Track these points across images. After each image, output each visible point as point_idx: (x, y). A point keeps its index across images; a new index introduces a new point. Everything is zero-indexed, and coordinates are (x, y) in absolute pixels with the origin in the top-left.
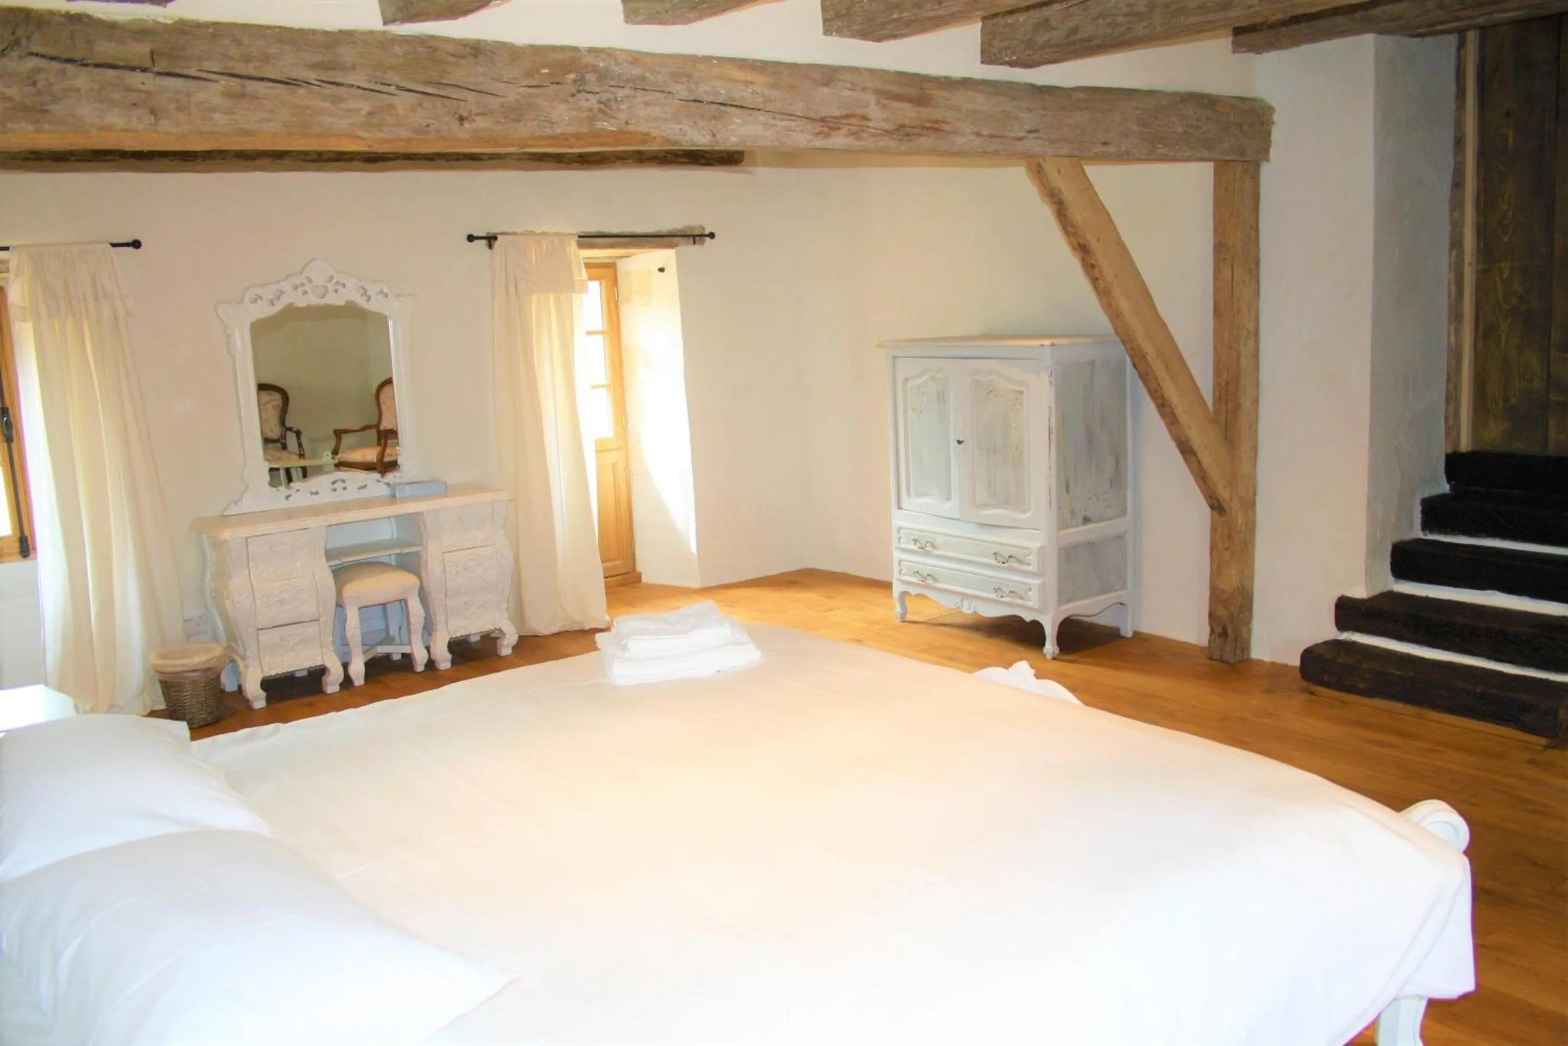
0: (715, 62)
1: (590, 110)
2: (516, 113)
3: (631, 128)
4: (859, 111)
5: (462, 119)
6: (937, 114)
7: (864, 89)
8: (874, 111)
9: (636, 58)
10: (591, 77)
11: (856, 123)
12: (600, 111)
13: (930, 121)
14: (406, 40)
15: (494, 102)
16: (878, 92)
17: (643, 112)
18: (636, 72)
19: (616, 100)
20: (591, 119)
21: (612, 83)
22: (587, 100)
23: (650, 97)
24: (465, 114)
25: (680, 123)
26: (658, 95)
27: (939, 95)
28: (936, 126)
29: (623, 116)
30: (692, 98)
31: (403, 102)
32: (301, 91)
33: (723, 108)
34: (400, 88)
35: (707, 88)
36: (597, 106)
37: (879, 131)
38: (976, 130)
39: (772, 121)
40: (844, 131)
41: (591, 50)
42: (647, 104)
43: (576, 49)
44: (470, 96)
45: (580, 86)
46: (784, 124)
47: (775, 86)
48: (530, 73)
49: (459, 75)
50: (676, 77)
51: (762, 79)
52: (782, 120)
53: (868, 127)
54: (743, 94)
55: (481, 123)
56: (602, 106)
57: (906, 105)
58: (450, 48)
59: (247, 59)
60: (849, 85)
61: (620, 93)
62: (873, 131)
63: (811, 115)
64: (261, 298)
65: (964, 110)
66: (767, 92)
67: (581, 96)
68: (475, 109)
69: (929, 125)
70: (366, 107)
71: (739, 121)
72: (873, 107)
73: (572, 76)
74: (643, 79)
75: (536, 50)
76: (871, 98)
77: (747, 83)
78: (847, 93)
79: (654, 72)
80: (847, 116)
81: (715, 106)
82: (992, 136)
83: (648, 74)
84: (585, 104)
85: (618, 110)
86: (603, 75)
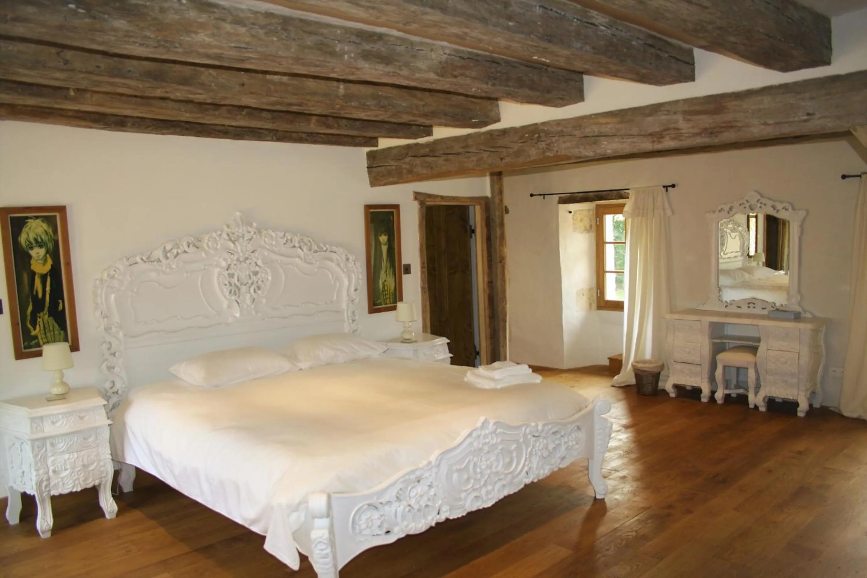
0: (593, 116)
1: (543, 148)
2: (518, 154)
3: (559, 153)
4: (672, 126)
5: (502, 159)
6: (729, 117)
7: (675, 113)
8: (682, 124)
9: (559, 122)
10: (542, 134)
11: (673, 132)
12: (547, 148)
13: (724, 123)
14: (484, 133)
15: (511, 151)
16: (685, 113)
17: (563, 146)
18: (559, 129)
19: (552, 142)
20: (544, 152)
21: (550, 136)
22: (541, 144)
23: (566, 138)
24: (502, 157)
25: (579, 148)
26: (570, 137)
27: (732, 104)
28: (730, 124)
29: (555, 149)
30: (582, 136)
31: (485, 155)
32: (460, 156)
33: (597, 138)
34: (484, 151)
35: (589, 130)
36: (545, 147)
37: (691, 135)
38: (763, 122)
39: (623, 141)
40: (667, 138)
41: (543, 124)
42: (565, 142)
43: (536, 124)
44: (504, 150)
45: (539, 139)
46: (630, 140)
47: (621, 122)
48: (522, 137)
49: (500, 143)
50: (574, 127)
51: (614, 120)
52: (628, 138)
53: (681, 133)
54: (606, 129)
55: (507, 160)
56: (547, 146)
57: (704, 117)
58: (497, 133)
59: (448, 148)
60: (666, 112)
61: (554, 139)
62: (687, 135)
63: (642, 133)
64: (724, 210)
65: (750, 111)
66: (617, 126)
67: (539, 143)
68: (505, 154)
69: (724, 125)
70: (475, 159)
71: (605, 143)
72: (681, 122)
73: (537, 135)
74: (562, 131)
75: (523, 128)
76: (680, 117)
77: (607, 123)
78: (664, 117)
79: (566, 127)
80: (665, 130)
81: (594, 138)
82: (777, 123)
83: (564, 129)
84: (541, 146)
85: (554, 147)
86: (547, 133)
